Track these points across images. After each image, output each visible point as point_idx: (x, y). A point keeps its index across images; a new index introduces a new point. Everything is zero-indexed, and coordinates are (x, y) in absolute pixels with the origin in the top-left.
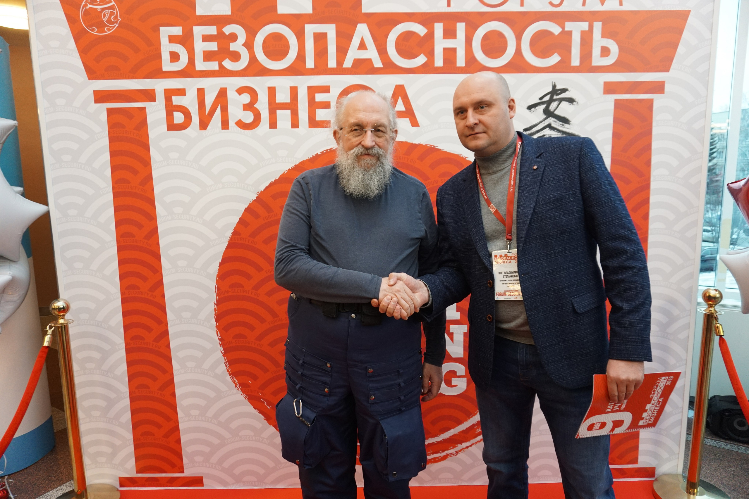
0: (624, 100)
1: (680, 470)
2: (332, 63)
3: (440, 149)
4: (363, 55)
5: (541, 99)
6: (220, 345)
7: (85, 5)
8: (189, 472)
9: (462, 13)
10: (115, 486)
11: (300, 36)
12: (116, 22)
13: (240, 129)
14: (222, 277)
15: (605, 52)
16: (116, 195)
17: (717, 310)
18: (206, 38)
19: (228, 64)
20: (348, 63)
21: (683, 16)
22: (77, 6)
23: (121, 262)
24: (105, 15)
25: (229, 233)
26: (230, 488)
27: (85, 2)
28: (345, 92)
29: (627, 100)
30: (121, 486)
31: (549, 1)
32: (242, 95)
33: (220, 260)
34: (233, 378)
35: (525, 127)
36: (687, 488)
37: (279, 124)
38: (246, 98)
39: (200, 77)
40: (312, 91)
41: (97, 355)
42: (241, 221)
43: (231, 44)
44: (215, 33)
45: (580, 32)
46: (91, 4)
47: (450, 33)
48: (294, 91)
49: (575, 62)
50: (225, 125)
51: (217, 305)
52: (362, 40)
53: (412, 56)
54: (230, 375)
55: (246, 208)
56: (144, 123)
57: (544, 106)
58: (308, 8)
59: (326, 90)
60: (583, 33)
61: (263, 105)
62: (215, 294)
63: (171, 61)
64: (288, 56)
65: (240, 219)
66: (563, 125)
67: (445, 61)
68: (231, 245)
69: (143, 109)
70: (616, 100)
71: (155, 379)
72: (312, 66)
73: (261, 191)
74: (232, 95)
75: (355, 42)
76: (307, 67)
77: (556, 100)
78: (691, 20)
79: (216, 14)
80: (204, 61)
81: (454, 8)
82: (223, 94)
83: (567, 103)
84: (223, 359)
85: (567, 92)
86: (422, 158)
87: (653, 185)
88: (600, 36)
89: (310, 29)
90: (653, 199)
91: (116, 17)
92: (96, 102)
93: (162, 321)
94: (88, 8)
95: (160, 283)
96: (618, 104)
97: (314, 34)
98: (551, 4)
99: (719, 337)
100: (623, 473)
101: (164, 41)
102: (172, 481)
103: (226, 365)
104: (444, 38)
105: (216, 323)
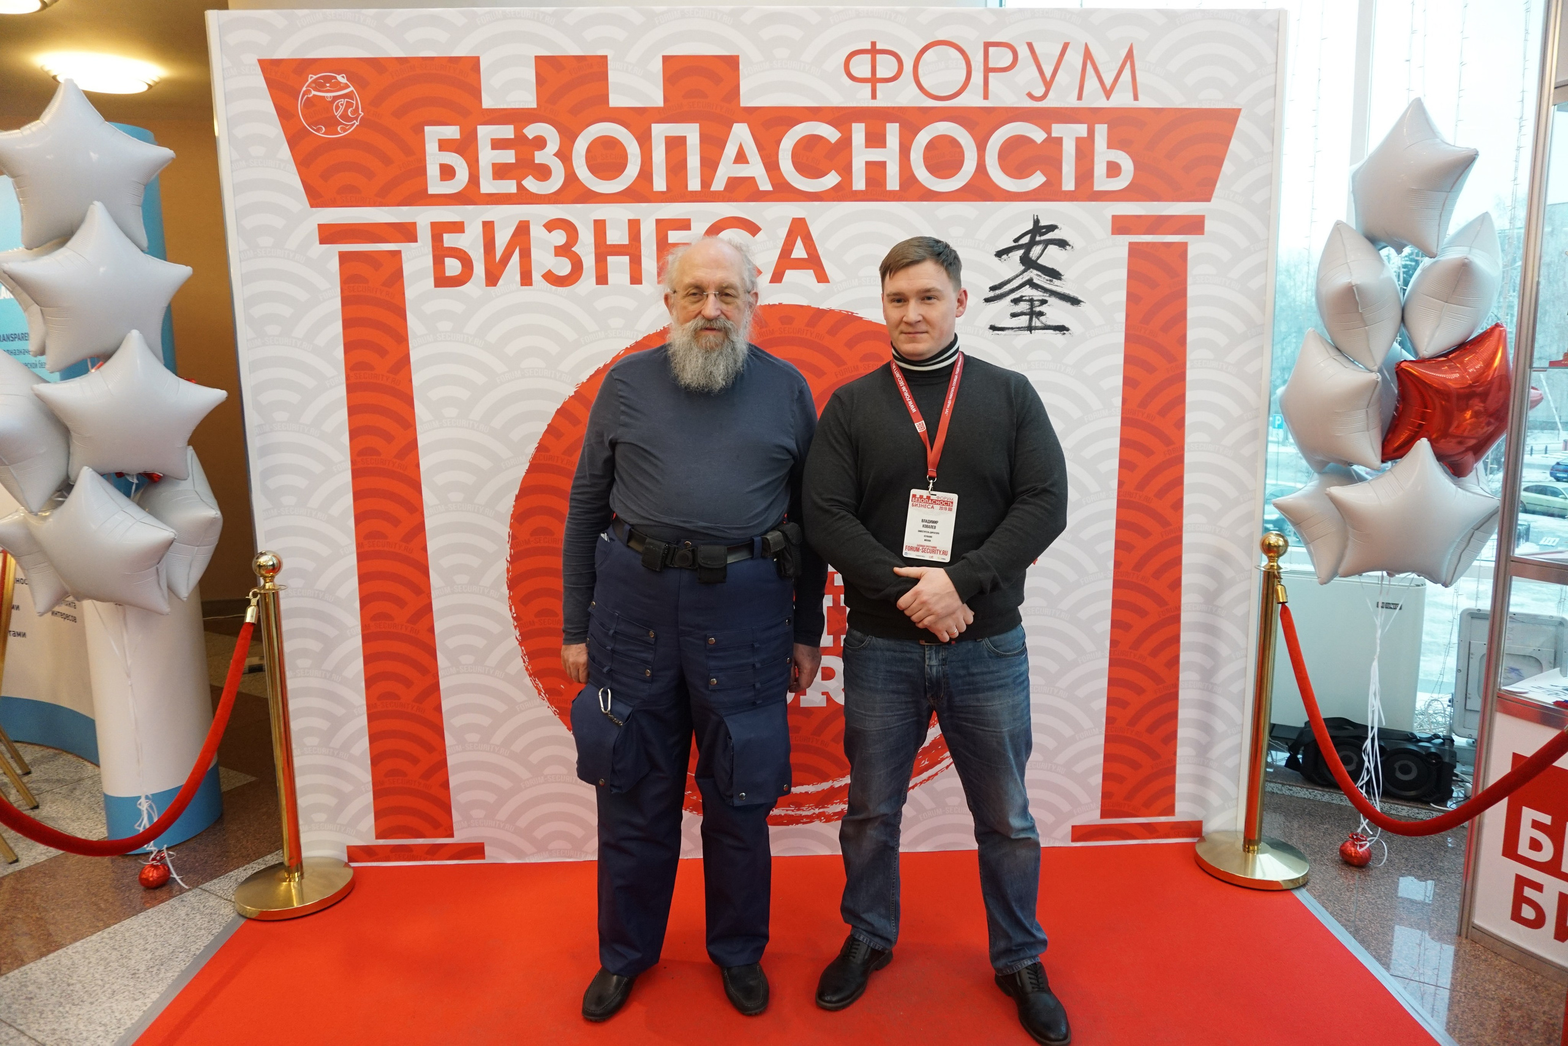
0: (1143, 243)
1: (1241, 825)
2: (694, 184)
3: (861, 318)
4: (742, 171)
5: (1016, 240)
6: (515, 627)
7: (307, 92)
8: (462, 835)
9: (894, 108)
10: (342, 859)
11: (644, 140)
12: (356, 119)
13: (549, 285)
14: (519, 517)
15: (1113, 169)
16: (351, 388)
17: (1281, 564)
18: (498, 144)
19: (531, 184)
20: (718, 185)
21: (1230, 117)
22: (295, 94)
23: (358, 496)
24: (337, 108)
25: (531, 449)
26: (528, 861)
27: (308, 86)
28: (715, 229)
29: (1148, 244)
30: (351, 859)
31: (1027, 92)
32: (554, 232)
33: (517, 492)
34: (535, 681)
35: (992, 285)
36: (1244, 846)
37: (611, 277)
38: (559, 237)
39: (487, 204)
40: (663, 226)
41: (315, 646)
42: (551, 430)
43: (536, 153)
44: (512, 136)
45: (1074, 140)
46: (316, 89)
47: (876, 139)
48: (634, 226)
49: (1069, 184)
50: (526, 279)
51: (511, 563)
52: (741, 146)
53: (819, 174)
54: (530, 676)
55: (558, 410)
56: (398, 275)
57: (1021, 252)
58: (657, 99)
59: (684, 225)
60: (1078, 140)
61: (585, 249)
62: (508, 546)
63: (441, 180)
64: (625, 172)
65: (549, 425)
66: (1051, 281)
67: (869, 181)
68: (535, 467)
69: (399, 252)
70: (1130, 244)
71: (408, 683)
72: (664, 189)
73: (583, 383)
74: (537, 232)
75: (730, 151)
76: (655, 190)
77: (1039, 243)
78: (1242, 123)
79: (514, 107)
80: (494, 179)
81: (881, 102)
82: (522, 230)
83: (1057, 247)
84: (519, 650)
85: (1056, 231)
86: (833, 331)
87: (1190, 375)
88: (1106, 146)
89: (660, 131)
90: (1190, 396)
91: (356, 110)
92: (322, 241)
93: (423, 590)
94: (311, 95)
95: (419, 529)
96: (1133, 248)
97: (667, 138)
98: (1030, 96)
99: (1280, 605)
100: (1151, 830)
101: (431, 147)
102: (434, 851)
103: (524, 660)
104: (867, 147)
105: (510, 594)
